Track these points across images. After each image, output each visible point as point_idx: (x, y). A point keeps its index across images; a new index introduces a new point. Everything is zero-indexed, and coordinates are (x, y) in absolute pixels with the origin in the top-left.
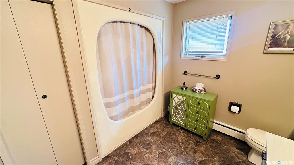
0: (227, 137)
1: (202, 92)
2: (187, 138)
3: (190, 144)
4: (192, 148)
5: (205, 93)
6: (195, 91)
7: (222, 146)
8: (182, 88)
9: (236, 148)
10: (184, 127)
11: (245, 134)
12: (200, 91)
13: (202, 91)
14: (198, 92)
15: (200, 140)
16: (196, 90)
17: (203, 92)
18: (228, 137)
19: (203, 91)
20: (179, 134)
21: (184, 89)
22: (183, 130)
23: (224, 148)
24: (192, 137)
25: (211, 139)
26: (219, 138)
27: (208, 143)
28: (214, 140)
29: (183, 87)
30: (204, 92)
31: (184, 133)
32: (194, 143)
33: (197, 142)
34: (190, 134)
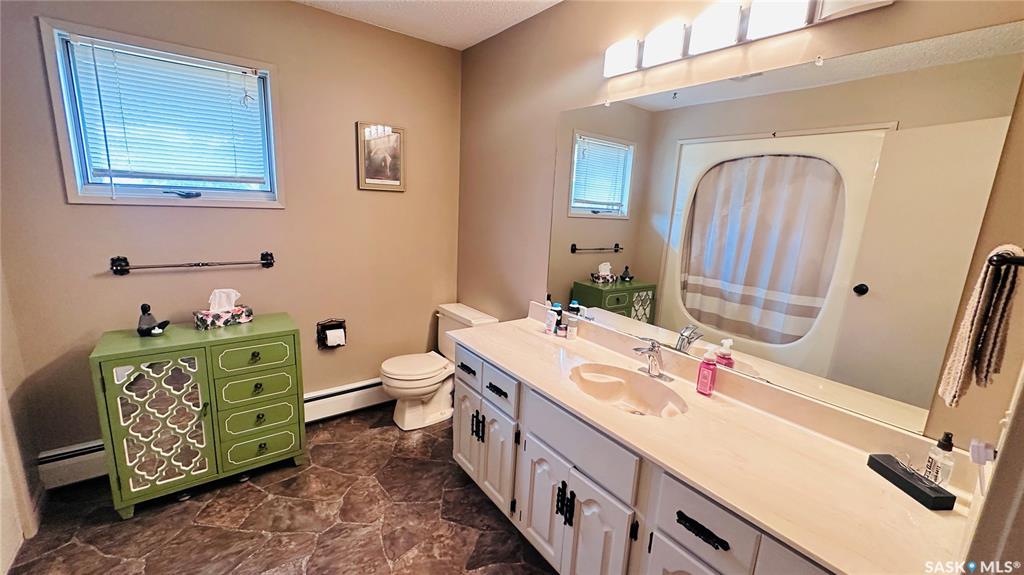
0: (335, 423)
1: (240, 320)
2: (246, 502)
3: (272, 505)
4: (291, 508)
5: (251, 318)
6: (213, 323)
7: (347, 445)
8: (145, 333)
9: (371, 428)
10: (214, 477)
11: (380, 384)
12: (233, 317)
13: (239, 316)
14: (226, 323)
15: (288, 474)
16: (218, 317)
17: (243, 319)
18: (339, 421)
19: (244, 314)
20: (208, 515)
21: (157, 331)
22: (208, 495)
23: (352, 446)
24: (259, 488)
25: (312, 451)
26: (323, 436)
27: (313, 465)
28: (317, 447)
29: (145, 327)
30: (248, 316)
31: (220, 496)
32: (283, 493)
33: (287, 484)
34: (245, 485)
